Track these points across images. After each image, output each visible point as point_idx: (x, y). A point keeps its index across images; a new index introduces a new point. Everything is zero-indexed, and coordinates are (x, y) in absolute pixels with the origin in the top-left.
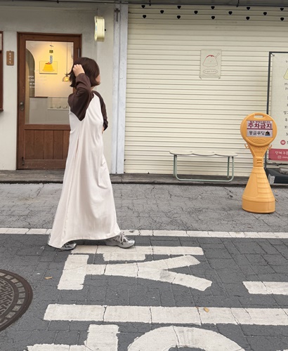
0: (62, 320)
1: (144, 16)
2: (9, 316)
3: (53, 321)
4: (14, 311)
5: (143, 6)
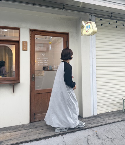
1: (102, 25)
5: (101, 19)
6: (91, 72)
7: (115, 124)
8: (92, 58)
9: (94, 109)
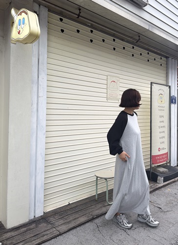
1: (62, 31)
5: (61, 20)
6: (35, 126)
7: (74, 231)
8: (38, 97)
9: (37, 205)
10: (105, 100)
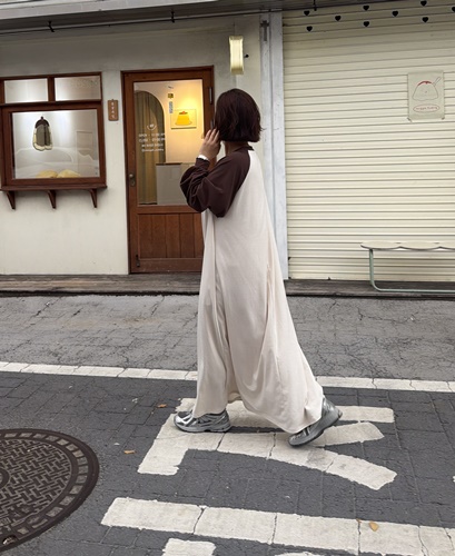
0: (128, 526)
1: (309, 29)
2: (52, 514)
3: (114, 527)
4: (61, 506)
5: (307, 13)
10: (405, 119)
